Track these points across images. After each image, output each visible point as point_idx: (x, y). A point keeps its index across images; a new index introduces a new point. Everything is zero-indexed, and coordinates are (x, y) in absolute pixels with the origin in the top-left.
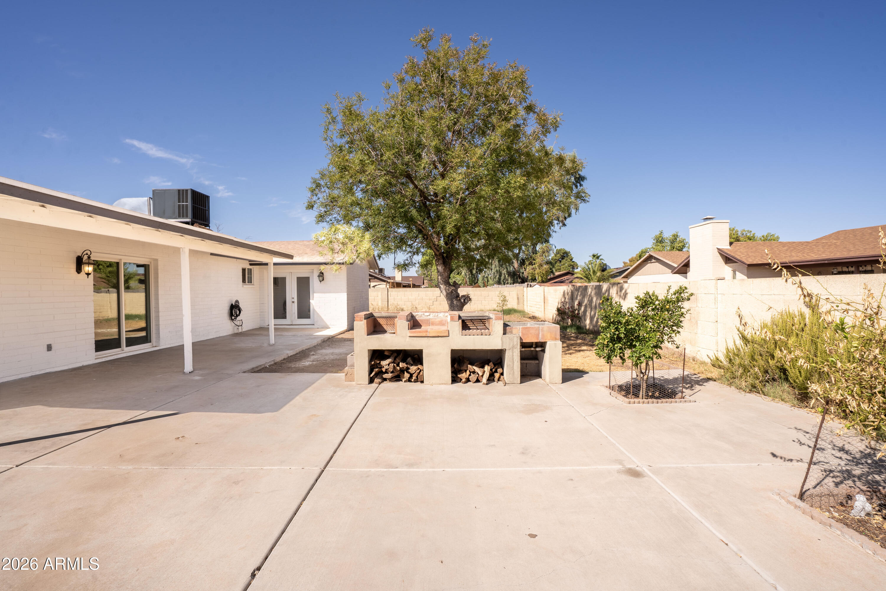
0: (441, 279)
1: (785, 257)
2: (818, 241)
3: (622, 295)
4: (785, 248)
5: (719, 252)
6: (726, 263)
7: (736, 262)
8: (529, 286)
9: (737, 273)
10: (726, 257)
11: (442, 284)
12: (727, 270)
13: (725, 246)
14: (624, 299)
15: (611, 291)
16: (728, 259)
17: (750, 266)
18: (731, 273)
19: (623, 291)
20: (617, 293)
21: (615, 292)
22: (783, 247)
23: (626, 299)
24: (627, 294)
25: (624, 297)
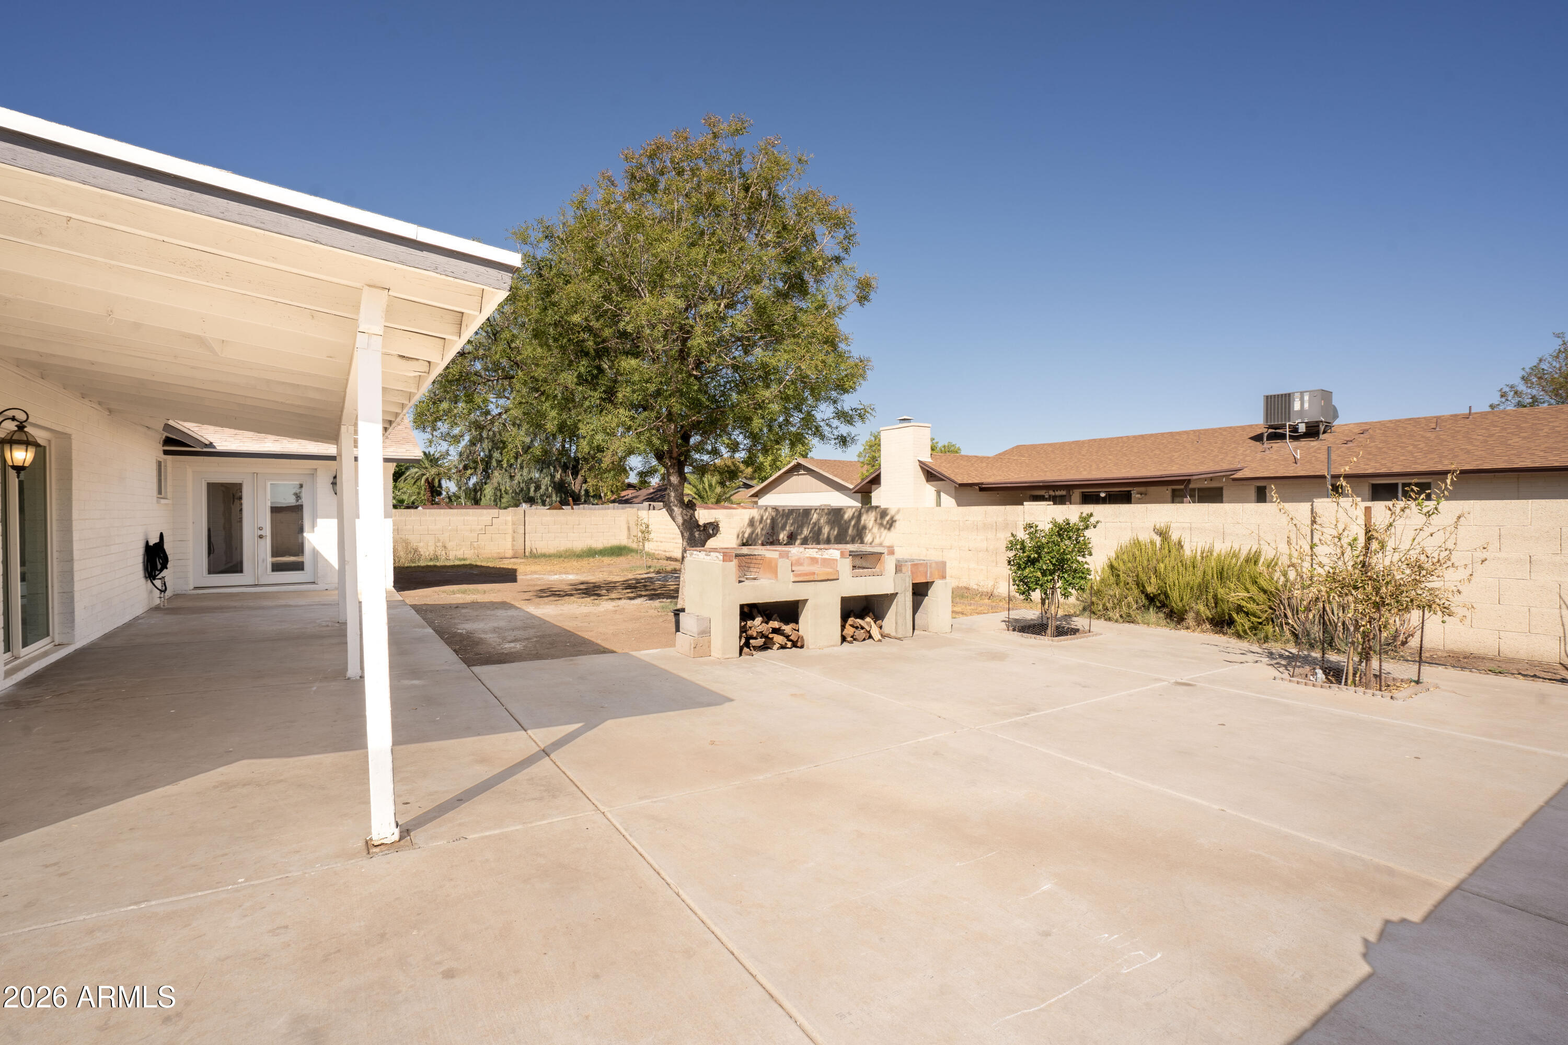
0: (675, 497)
1: (990, 476)
2: (1000, 457)
3: (885, 523)
4: (984, 465)
5: (920, 466)
6: (928, 481)
7: (943, 480)
8: (652, 507)
9: (942, 493)
10: (928, 471)
11: (676, 506)
12: (930, 490)
13: (927, 459)
14: (889, 529)
15: (864, 518)
16: (931, 475)
17: (961, 485)
18: (934, 494)
19: (888, 518)
20: (876, 520)
21: (873, 519)
22: (982, 462)
23: (892, 528)
24: (895, 521)
25: (888, 526)
